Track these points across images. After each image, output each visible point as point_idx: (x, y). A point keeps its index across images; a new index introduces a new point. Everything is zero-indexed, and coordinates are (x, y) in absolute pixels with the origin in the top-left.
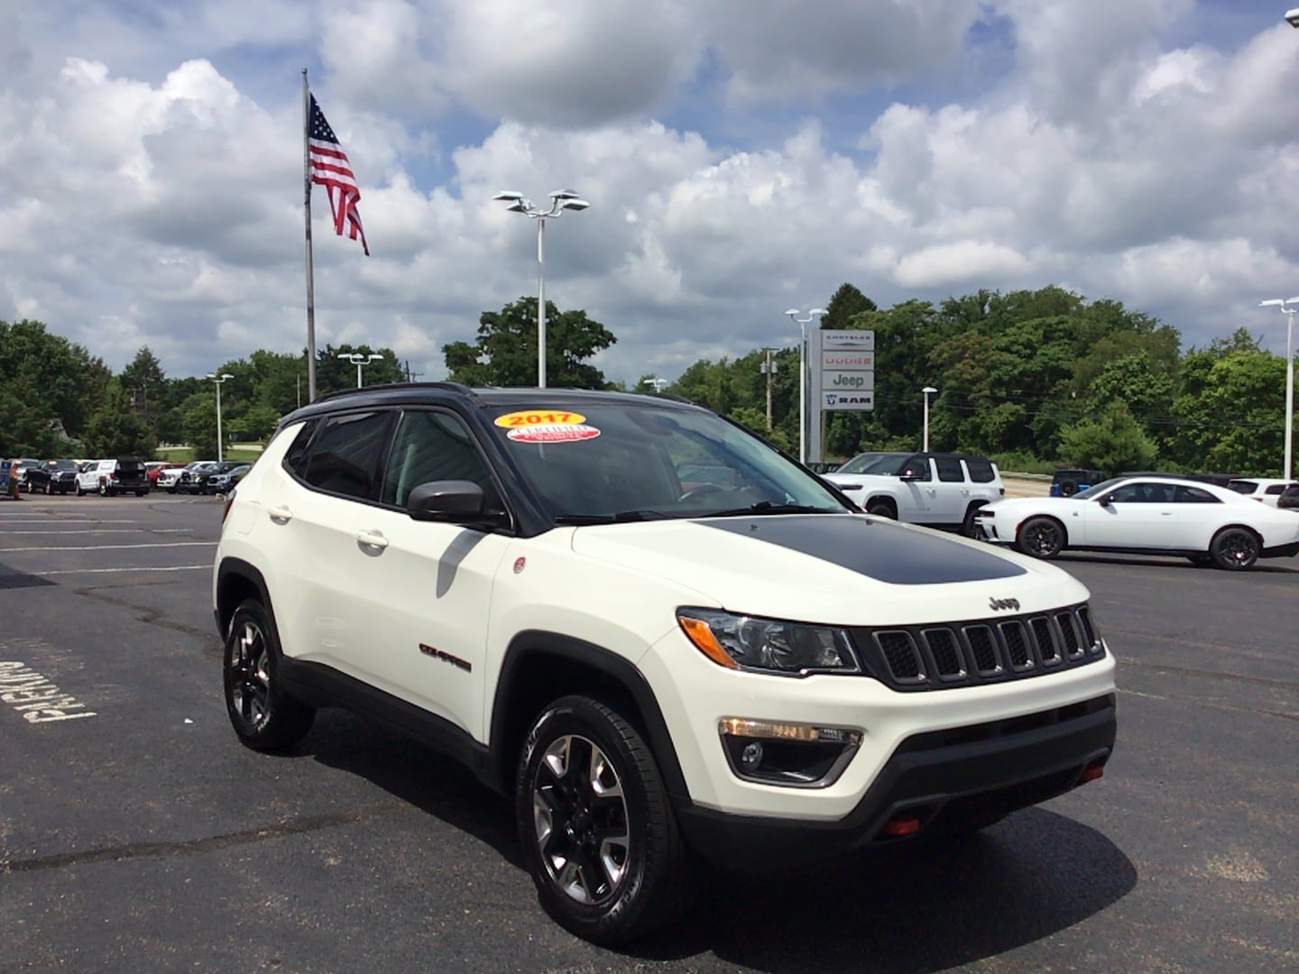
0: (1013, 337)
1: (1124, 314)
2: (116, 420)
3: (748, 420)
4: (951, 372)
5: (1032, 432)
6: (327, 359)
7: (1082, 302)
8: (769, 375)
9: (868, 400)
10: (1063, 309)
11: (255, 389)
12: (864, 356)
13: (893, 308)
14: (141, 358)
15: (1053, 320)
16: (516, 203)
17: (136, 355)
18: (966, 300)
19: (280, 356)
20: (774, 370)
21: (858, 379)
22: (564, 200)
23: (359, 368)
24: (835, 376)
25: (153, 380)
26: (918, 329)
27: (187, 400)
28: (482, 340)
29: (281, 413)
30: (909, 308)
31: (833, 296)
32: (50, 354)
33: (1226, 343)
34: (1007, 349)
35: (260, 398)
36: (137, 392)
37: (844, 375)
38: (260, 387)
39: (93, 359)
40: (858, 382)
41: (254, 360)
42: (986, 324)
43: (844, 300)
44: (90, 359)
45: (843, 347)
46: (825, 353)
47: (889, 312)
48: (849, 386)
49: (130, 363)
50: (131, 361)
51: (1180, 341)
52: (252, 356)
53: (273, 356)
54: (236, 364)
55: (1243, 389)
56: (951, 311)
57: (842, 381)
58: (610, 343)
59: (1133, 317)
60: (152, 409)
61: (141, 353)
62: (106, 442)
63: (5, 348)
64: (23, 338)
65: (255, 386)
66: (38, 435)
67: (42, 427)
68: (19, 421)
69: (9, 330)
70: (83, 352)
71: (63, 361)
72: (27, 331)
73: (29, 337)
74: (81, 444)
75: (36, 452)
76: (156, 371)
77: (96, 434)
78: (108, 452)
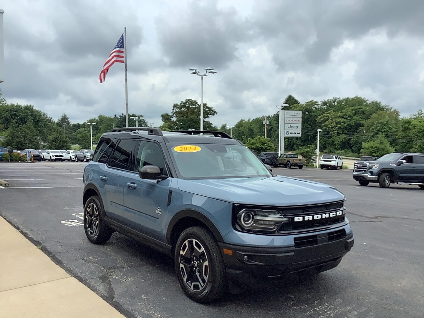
0: (345, 113)
1: (381, 106)
2: (59, 137)
3: (262, 140)
4: (324, 124)
5: (351, 144)
6: (122, 118)
7: (367, 102)
8: (266, 125)
9: (299, 133)
10: (361, 103)
11: (99, 128)
12: (298, 119)
13: (305, 103)
14: (63, 117)
15: (357, 107)
16: (194, 71)
17: (61, 116)
18: (329, 100)
19: (107, 117)
20: (268, 123)
21: (296, 126)
22: (209, 70)
23: (137, 122)
24: (289, 125)
25: (67, 124)
26: (313, 110)
27: (77, 131)
28: (173, 113)
30: (310, 103)
31: (285, 99)
32: (36, 116)
33: (415, 116)
34: (343, 117)
35: (101, 130)
36: (62, 128)
37: (292, 125)
38: (101, 127)
39: (49, 118)
40: (296, 127)
41: (99, 118)
42: (336, 109)
43: (289, 100)
44: (48, 117)
45: (292, 116)
46: (285, 118)
47: (304, 104)
48: (293, 129)
49: (60, 119)
51: (400, 115)
52: (98, 117)
53: (105, 117)
55: (421, 130)
56: (324, 104)
57: (291, 127)
58: (215, 114)
59: (384, 107)
62: (55, 144)
63: (21, 114)
64: (28, 111)
65: (99, 126)
66: (34, 142)
67: (36, 139)
68: (28, 137)
69: (23, 108)
70: (46, 115)
71: (40, 118)
72: (28, 108)
73: (29, 110)
74: (48, 144)
75: (34, 147)
76: (68, 121)
77: (52, 142)
78: (56, 147)
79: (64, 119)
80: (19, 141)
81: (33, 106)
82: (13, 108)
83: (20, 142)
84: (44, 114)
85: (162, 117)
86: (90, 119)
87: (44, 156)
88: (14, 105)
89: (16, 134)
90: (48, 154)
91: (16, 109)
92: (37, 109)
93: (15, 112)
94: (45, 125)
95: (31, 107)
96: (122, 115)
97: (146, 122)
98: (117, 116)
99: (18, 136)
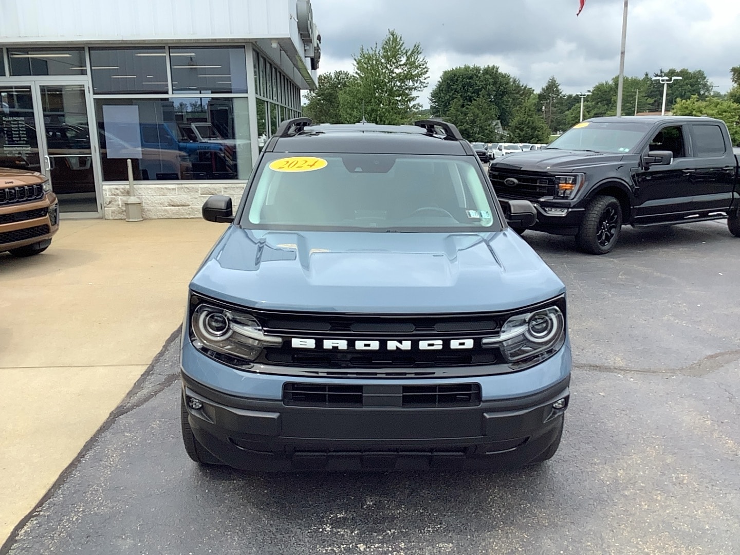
2: (526, 120)
11: (612, 100)
14: (550, 83)
17: (547, 82)
23: (665, 86)
25: (555, 96)
27: (573, 107)
29: (625, 113)
32: (501, 85)
36: (547, 103)
39: (522, 86)
41: (614, 81)
49: (544, 87)
50: (544, 85)
52: (613, 79)
54: (603, 85)
60: (554, 113)
61: (550, 81)
62: (519, 134)
63: (478, 83)
64: (488, 76)
65: (613, 97)
66: (487, 129)
67: (489, 125)
68: (478, 122)
69: (481, 72)
70: (517, 82)
71: (506, 88)
72: (491, 72)
73: (490, 75)
74: (508, 134)
75: (486, 139)
76: (558, 91)
77: (515, 129)
78: (521, 138)
79: (552, 87)
80: (464, 128)
81: (498, 68)
82: (466, 73)
83: (466, 130)
84: (515, 79)
85: (732, 73)
86: (597, 84)
87: (494, 155)
88: (469, 67)
89: (460, 117)
90: (500, 151)
91: (471, 75)
92: (504, 72)
93: (470, 80)
94: (514, 99)
95: (495, 69)
96: (660, 72)
97: (708, 83)
98: (649, 76)
99: (463, 121)
